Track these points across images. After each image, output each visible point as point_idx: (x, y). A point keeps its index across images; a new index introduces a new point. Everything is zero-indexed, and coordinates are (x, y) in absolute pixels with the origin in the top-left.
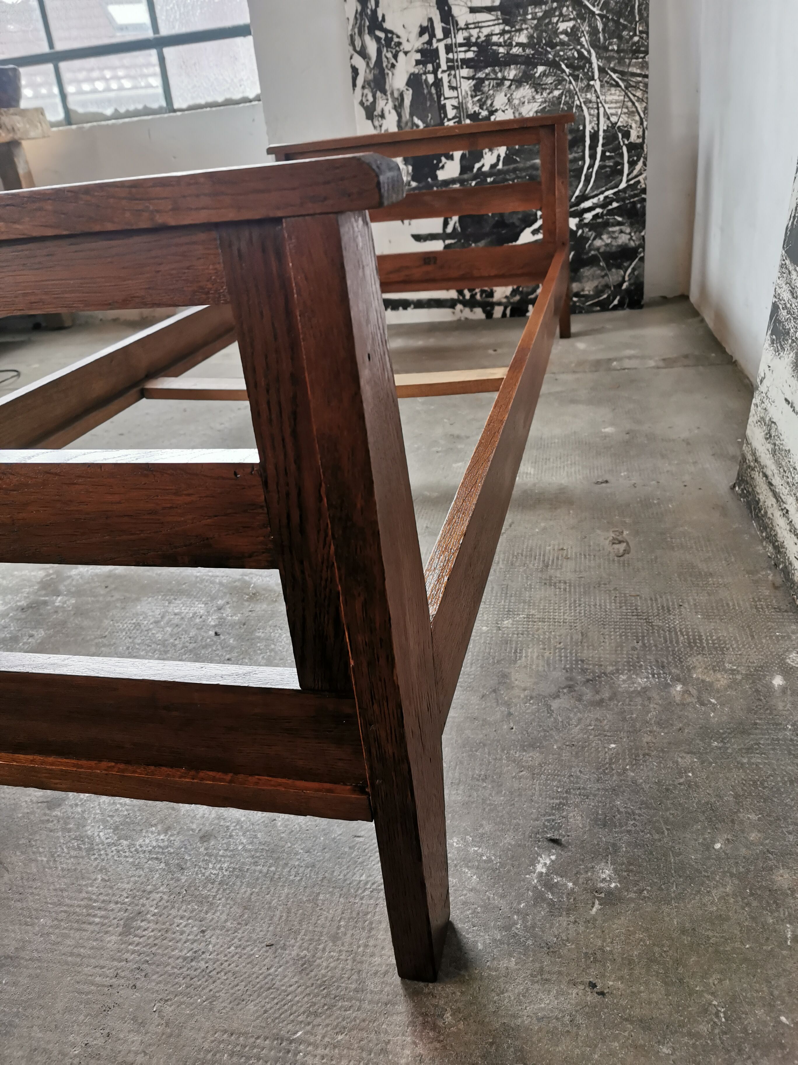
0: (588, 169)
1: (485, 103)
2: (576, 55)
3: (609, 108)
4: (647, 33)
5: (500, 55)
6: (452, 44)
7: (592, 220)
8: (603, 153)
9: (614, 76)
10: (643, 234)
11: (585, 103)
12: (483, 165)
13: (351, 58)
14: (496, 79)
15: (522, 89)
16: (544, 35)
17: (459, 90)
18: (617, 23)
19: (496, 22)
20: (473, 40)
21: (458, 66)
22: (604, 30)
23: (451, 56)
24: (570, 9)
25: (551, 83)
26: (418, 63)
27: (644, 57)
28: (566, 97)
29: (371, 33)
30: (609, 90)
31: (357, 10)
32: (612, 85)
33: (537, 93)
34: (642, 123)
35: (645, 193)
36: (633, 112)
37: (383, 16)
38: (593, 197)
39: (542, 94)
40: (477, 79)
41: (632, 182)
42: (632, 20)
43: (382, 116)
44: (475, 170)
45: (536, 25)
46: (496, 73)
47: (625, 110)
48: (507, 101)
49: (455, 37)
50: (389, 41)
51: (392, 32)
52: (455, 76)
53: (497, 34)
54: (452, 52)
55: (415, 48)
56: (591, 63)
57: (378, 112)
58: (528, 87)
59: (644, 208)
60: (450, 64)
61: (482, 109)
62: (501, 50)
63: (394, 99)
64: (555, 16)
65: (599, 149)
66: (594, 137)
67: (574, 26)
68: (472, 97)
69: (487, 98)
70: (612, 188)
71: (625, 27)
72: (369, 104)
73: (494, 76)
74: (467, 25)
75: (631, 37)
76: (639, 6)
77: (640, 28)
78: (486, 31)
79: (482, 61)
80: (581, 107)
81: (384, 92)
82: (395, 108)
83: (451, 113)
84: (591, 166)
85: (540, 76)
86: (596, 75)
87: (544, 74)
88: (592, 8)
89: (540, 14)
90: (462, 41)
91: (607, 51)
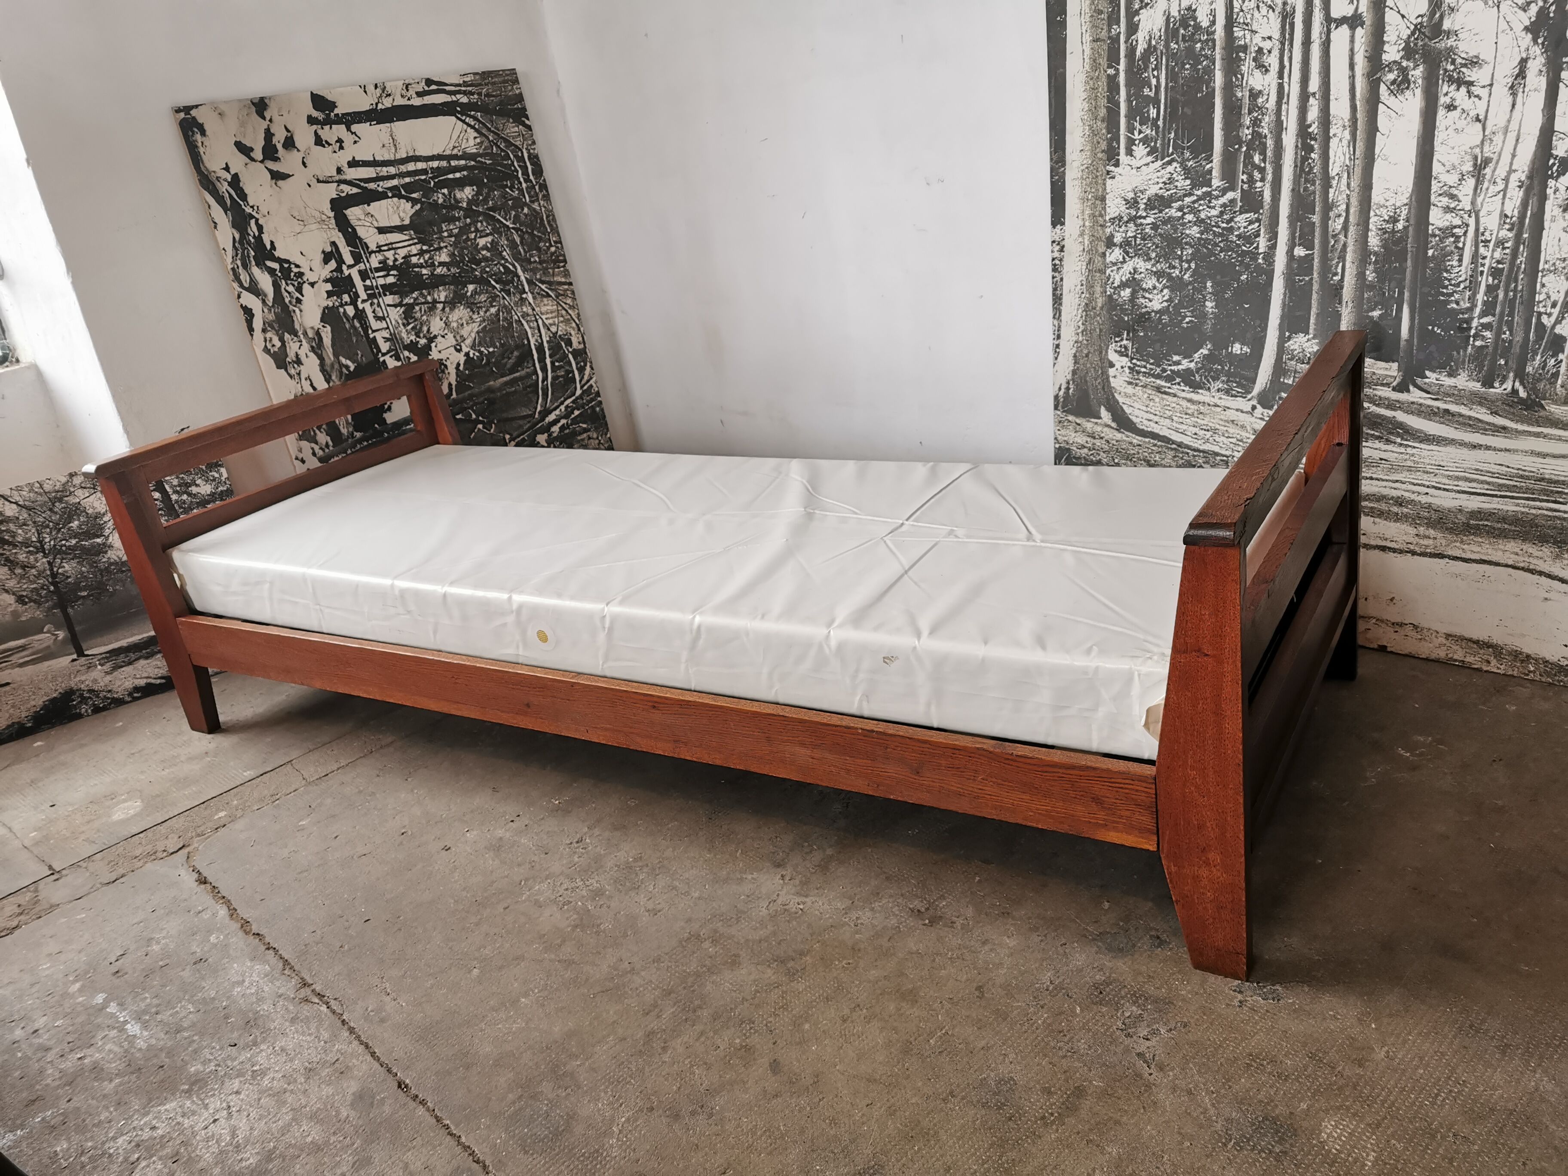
0: (543, 382)
1: (420, 330)
2: (502, 269)
3: (547, 319)
4: (561, 243)
5: (425, 277)
6: (366, 269)
7: (559, 432)
8: (552, 363)
9: (543, 287)
10: (608, 436)
11: (522, 316)
13: (239, 297)
14: (427, 302)
15: (457, 310)
16: (466, 252)
17: (388, 319)
18: (532, 234)
19: (411, 242)
20: (390, 263)
21: (379, 293)
22: (521, 242)
23: (368, 282)
24: (485, 224)
25: (485, 301)
26: (330, 294)
27: (564, 266)
28: (503, 313)
29: (260, 264)
30: (542, 301)
31: (234, 238)
32: (543, 296)
33: (474, 312)
34: (579, 330)
35: (600, 396)
36: (568, 320)
37: (272, 243)
38: (555, 409)
39: (479, 313)
40: (404, 305)
41: (585, 387)
42: (545, 232)
43: (298, 362)
45: (454, 242)
46: (425, 298)
47: (561, 319)
48: (444, 325)
49: (368, 261)
50: (286, 273)
51: (288, 262)
52: (379, 305)
53: (415, 255)
54: (369, 278)
55: (323, 277)
56: (519, 277)
57: (291, 357)
58: (462, 307)
59: (602, 410)
60: (369, 292)
61: (419, 337)
62: (424, 271)
63: (310, 340)
64: (472, 232)
65: (548, 361)
66: (540, 348)
67: (493, 240)
68: (404, 325)
69: (422, 324)
70: (570, 397)
71: (540, 239)
72: (276, 350)
73: (423, 300)
74: (379, 247)
75: (548, 248)
76: (547, 217)
77: (554, 239)
78: (402, 253)
79: (405, 286)
80: (520, 321)
81: (295, 333)
82: (313, 349)
83: (384, 347)
84: (545, 379)
85: (472, 295)
86: (527, 289)
87: (476, 292)
88: (504, 222)
89: (456, 231)
90: (378, 265)
91: (530, 263)
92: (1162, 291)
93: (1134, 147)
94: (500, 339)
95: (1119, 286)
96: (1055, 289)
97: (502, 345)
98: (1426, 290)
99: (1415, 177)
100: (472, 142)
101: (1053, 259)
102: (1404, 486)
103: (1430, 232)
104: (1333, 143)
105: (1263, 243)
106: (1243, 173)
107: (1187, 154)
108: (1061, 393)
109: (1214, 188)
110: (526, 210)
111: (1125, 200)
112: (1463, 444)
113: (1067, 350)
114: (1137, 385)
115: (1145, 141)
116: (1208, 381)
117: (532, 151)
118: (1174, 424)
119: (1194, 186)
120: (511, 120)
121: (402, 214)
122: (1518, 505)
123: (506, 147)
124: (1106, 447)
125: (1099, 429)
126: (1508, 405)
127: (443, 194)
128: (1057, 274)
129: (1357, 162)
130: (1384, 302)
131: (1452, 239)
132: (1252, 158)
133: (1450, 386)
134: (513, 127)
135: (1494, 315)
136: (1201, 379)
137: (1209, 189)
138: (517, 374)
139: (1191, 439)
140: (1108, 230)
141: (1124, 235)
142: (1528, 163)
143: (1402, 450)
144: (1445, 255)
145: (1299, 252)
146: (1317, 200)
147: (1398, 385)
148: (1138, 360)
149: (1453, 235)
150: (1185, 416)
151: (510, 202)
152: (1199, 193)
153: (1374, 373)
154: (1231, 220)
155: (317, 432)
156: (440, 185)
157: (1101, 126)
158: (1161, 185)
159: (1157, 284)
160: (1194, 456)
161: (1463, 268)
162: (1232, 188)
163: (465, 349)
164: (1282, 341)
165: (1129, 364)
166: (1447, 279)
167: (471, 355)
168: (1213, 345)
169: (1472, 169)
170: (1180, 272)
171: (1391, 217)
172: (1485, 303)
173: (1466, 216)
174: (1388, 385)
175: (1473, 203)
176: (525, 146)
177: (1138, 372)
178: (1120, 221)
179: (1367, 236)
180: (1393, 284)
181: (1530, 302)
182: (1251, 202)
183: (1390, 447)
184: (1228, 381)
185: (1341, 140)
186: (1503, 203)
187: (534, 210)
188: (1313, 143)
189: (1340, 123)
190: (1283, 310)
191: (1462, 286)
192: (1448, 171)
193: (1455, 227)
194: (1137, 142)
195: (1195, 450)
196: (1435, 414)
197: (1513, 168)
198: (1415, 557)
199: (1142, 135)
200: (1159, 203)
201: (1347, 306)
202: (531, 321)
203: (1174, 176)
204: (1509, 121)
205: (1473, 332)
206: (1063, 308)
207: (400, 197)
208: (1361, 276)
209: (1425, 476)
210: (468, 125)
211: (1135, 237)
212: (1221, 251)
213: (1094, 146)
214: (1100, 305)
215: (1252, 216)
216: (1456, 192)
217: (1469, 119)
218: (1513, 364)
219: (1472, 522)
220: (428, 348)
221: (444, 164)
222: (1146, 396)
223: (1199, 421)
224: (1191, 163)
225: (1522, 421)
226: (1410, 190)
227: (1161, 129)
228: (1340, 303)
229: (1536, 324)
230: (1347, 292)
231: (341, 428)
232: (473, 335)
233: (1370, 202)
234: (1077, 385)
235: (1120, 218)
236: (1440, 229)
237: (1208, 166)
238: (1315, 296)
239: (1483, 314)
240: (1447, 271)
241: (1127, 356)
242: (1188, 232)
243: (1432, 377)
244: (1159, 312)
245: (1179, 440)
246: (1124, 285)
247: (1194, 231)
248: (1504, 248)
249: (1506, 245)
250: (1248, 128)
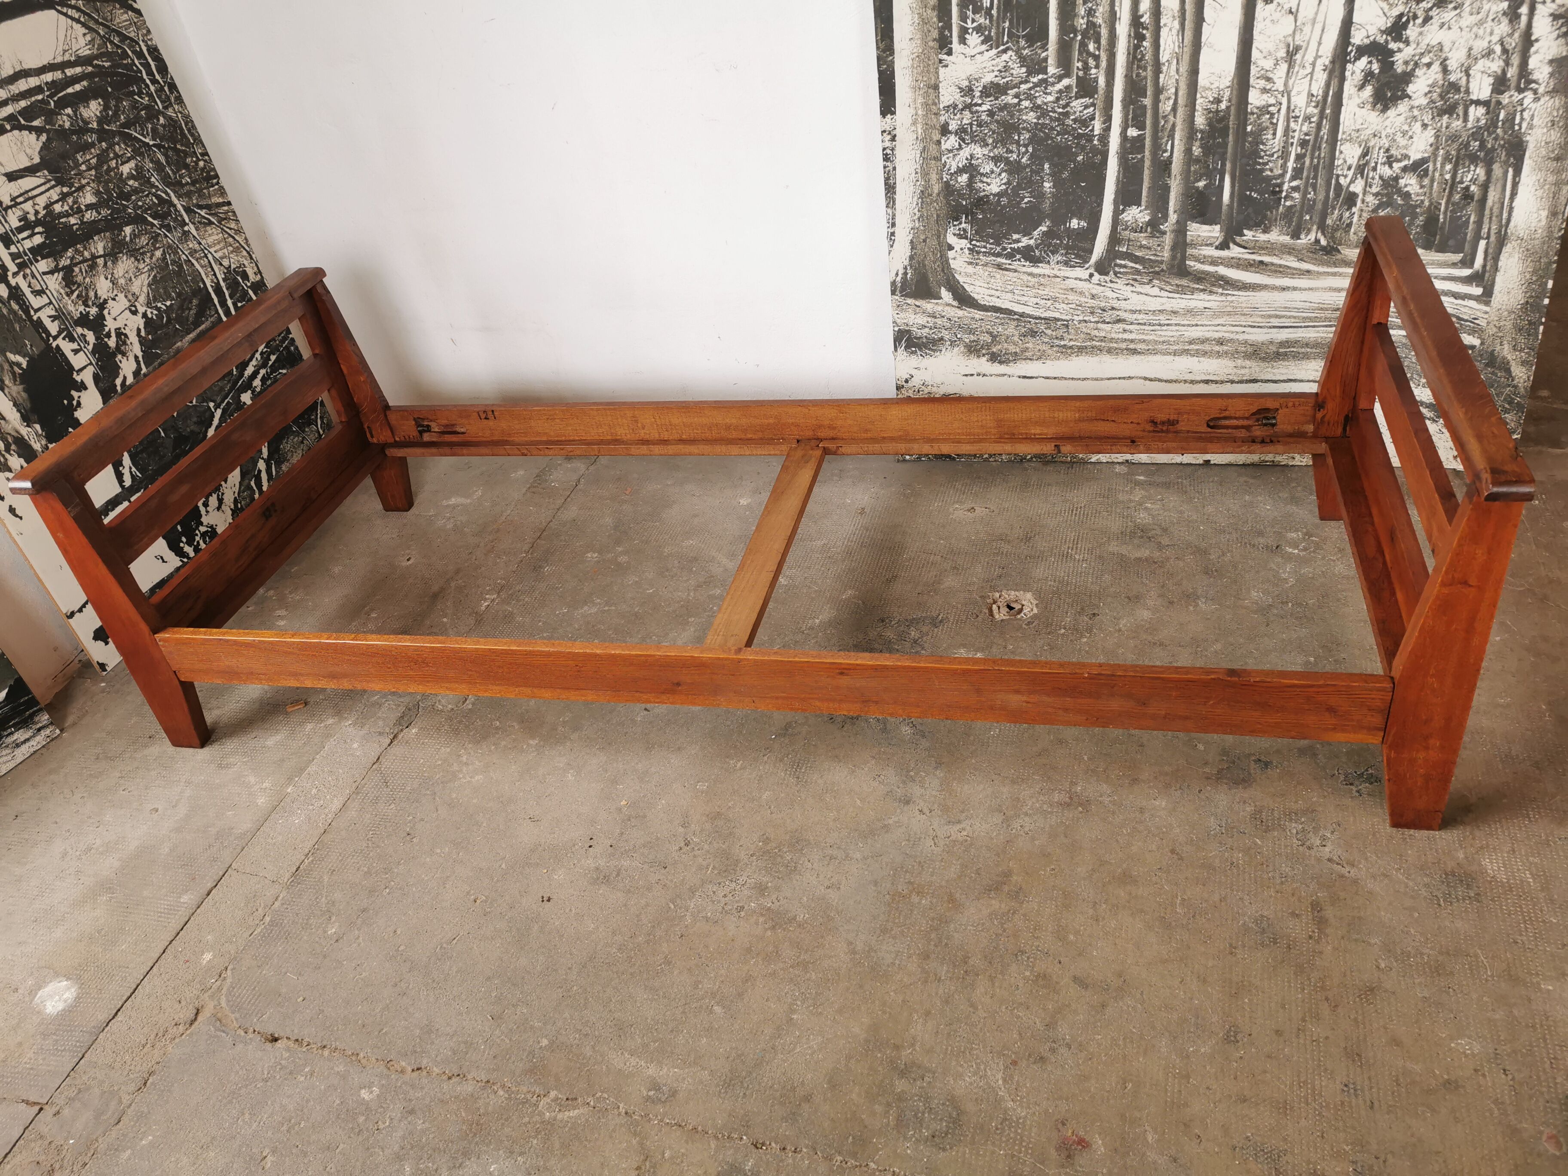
1: (87, 297)
2: (155, 200)
3: (215, 252)
4: (207, 154)
6: (6, 233)
7: (262, 386)
8: (235, 304)
9: (203, 213)
11: (191, 254)
12: (125, 378)
14: (85, 260)
15: (120, 262)
16: (111, 185)
17: (47, 291)
18: (175, 150)
19: (48, 186)
20: (32, 217)
21: (29, 259)
22: (167, 162)
23: (13, 249)
24: (123, 146)
25: (147, 244)
27: (218, 183)
28: (170, 254)
30: (206, 231)
32: (206, 224)
33: (138, 261)
34: (251, 258)
36: (238, 248)
38: (251, 359)
39: (144, 262)
40: (62, 269)
42: (188, 144)
44: (119, 388)
45: (95, 176)
46: (82, 255)
47: (231, 249)
48: (111, 285)
49: (6, 221)
52: (33, 276)
53: (57, 202)
54: (13, 243)
56: (174, 206)
58: (125, 258)
59: (297, 348)
60: (17, 261)
61: (89, 307)
62: (73, 220)
64: (112, 159)
65: (230, 303)
66: (218, 290)
67: (137, 165)
68: (68, 295)
69: (87, 290)
71: (186, 154)
73: (81, 259)
74: (13, 199)
75: (197, 163)
76: (186, 125)
77: (199, 151)
78: (42, 201)
79: (56, 243)
80: (190, 261)
83: (53, 328)
85: (131, 240)
86: (186, 218)
87: (135, 235)
88: (143, 139)
89: (94, 161)
90: (18, 224)
91: (183, 186)
92: (1000, 174)
93: (967, 36)
94: (175, 287)
95: (955, 173)
96: (887, 179)
97: (179, 295)
98: (1244, 161)
99: (1237, 63)
100: (82, 42)
101: (884, 149)
102: (1224, 328)
103: (1249, 110)
104: (1164, 33)
105: (1097, 126)
106: (1079, 60)
107: (1023, 43)
108: (899, 279)
109: (1050, 75)
110: (162, 120)
111: (960, 88)
112: (1274, 288)
113: (903, 237)
114: (977, 264)
115: (979, 29)
116: (1048, 255)
117: (149, 43)
118: (1016, 297)
119: (1030, 73)
120: (118, 6)
121: (28, 151)
122: (1318, 332)
123: (120, 41)
124: (948, 325)
125: (940, 308)
126: (1312, 252)
127: (68, 115)
128: (889, 164)
129: (1185, 49)
130: (1209, 174)
131: (1268, 116)
132: (1087, 46)
133: (1264, 241)
134: (122, 14)
135: (1301, 179)
136: (1041, 254)
137: (1045, 77)
138: (203, 327)
139: (1032, 309)
140: (942, 119)
141: (959, 123)
142: (1331, 50)
143: (1223, 298)
144: (1261, 130)
145: (1132, 132)
146: (1148, 84)
147: (1220, 244)
148: (977, 241)
149: (1268, 113)
150: (1026, 289)
151: (143, 113)
152: (1035, 80)
153: (1199, 236)
154: (1067, 105)
155: (7, 456)
156: (63, 103)
157: (933, 16)
158: (997, 73)
159: (995, 169)
160: (1036, 323)
161: (1276, 140)
162: (1067, 75)
163: (141, 310)
164: (1117, 213)
165: (969, 245)
166: (1262, 150)
167: (150, 316)
168: (1052, 222)
169: (1285, 55)
170: (1018, 156)
171: (1215, 98)
172: (1294, 169)
173: (1279, 96)
174: (1211, 245)
175: (1286, 84)
176: (141, 38)
177: (978, 253)
178: (954, 108)
179: (1194, 116)
180: (1217, 157)
181: (1331, 166)
182: (1086, 88)
183: (1213, 297)
184: (1066, 254)
185: (1170, 30)
186: (1310, 85)
187: (170, 118)
188: (1144, 32)
189: (1170, 14)
190: (1117, 186)
191: (1276, 156)
192: (1265, 57)
193: (1270, 106)
194: (970, 31)
195: (1036, 318)
196: (1251, 265)
197: (1319, 54)
198: (1234, 385)
199: (975, 24)
200: (994, 90)
201: (1175, 179)
202: (201, 258)
203: (1010, 64)
204: (1316, 14)
205: (1284, 194)
206: (897, 197)
207: (21, 128)
208: (1188, 151)
209: (1243, 318)
210: (73, 19)
211: (971, 124)
212: (1058, 135)
213: (925, 35)
214: (936, 191)
215: (1087, 101)
216: (1270, 75)
217: (1283, 11)
218: (1316, 219)
219: (1281, 350)
220: (101, 317)
221: (58, 75)
222: (987, 273)
223: (1040, 292)
224: (1026, 51)
225: (1323, 263)
226: (1232, 74)
227: (995, 18)
228: (1169, 176)
229: (1335, 185)
230: (1176, 167)
231: (32, 443)
232: (145, 289)
233: (1197, 85)
234: (915, 270)
235: (955, 106)
236: (1258, 108)
237: (1044, 55)
238: (1147, 173)
239: (1293, 178)
240: (1264, 144)
241: (966, 238)
242: (1024, 117)
243: (1249, 234)
244: (999, 195)
245: (1021, 311)
246: (960, 171)
247: (1031, 117)
248: (1310, 123)
249: (1312, 120)
250: (1083, 18)
